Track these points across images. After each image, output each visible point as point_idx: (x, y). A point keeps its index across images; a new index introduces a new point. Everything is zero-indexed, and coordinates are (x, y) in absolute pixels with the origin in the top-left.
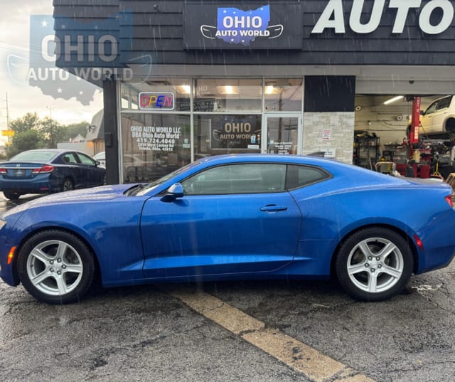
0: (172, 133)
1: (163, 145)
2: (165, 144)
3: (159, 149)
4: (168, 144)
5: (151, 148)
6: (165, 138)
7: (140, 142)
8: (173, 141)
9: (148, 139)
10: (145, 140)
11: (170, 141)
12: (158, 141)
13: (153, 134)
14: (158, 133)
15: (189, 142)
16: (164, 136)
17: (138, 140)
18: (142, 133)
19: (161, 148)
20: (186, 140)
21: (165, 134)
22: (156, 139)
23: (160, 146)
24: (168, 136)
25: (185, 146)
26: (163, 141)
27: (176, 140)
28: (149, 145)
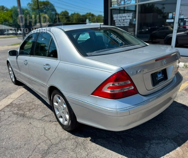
0: (129, 16)
1: (125, 23)
2: (125, 22)
3: (123, 25)
4: (127, 22)
5: (120, 24)
6: (126, 19)
7: (116, 22)
8: (129, 21)
9: (119, 21)
10: (118, 21)
11: (128, 21)
12: (123, 21)
13: (121, 17)
14: (123, 17)
15: (136, 21)
16: (125, 18)
17: (116, 21)
18: (117, 17)
19: (124, 24)
20: (134, 20)
21: (125, 17)
22: (122, 20)
23: (123, 23)
24: (127, 18)
25: (134, 23)
26: (125, 21)
27: (130, 20)
28: (120, 23)
